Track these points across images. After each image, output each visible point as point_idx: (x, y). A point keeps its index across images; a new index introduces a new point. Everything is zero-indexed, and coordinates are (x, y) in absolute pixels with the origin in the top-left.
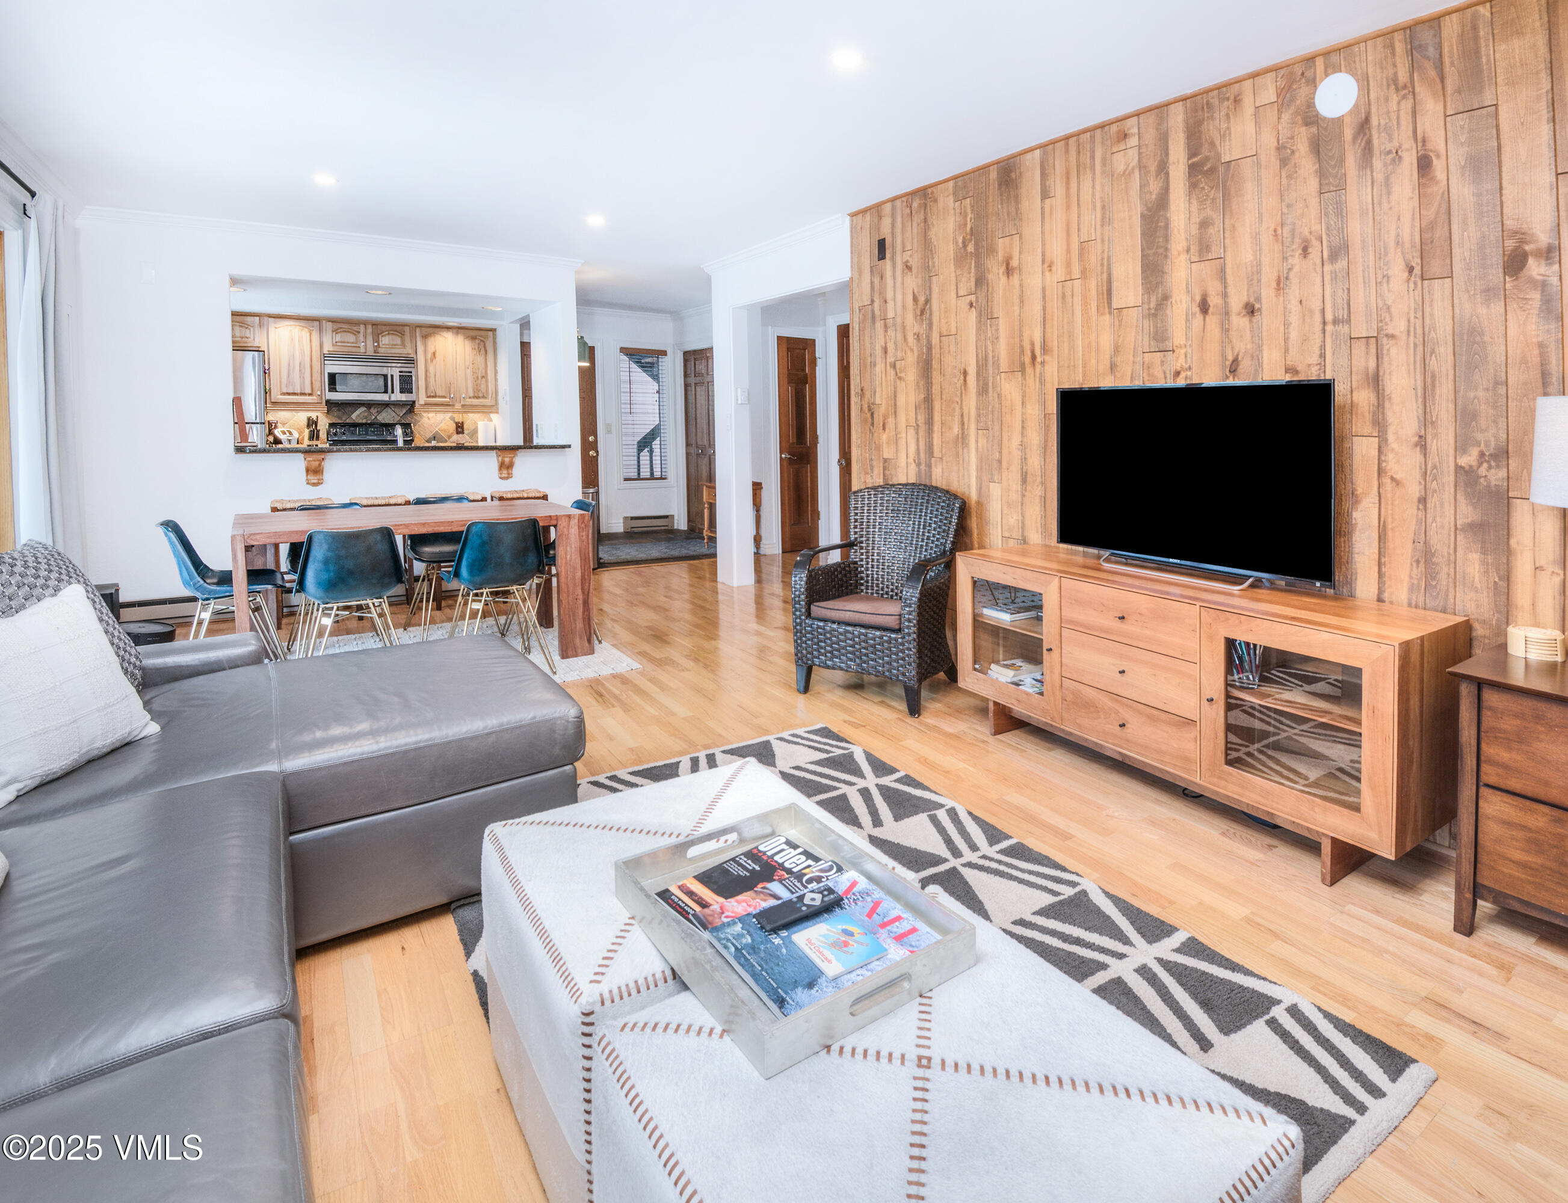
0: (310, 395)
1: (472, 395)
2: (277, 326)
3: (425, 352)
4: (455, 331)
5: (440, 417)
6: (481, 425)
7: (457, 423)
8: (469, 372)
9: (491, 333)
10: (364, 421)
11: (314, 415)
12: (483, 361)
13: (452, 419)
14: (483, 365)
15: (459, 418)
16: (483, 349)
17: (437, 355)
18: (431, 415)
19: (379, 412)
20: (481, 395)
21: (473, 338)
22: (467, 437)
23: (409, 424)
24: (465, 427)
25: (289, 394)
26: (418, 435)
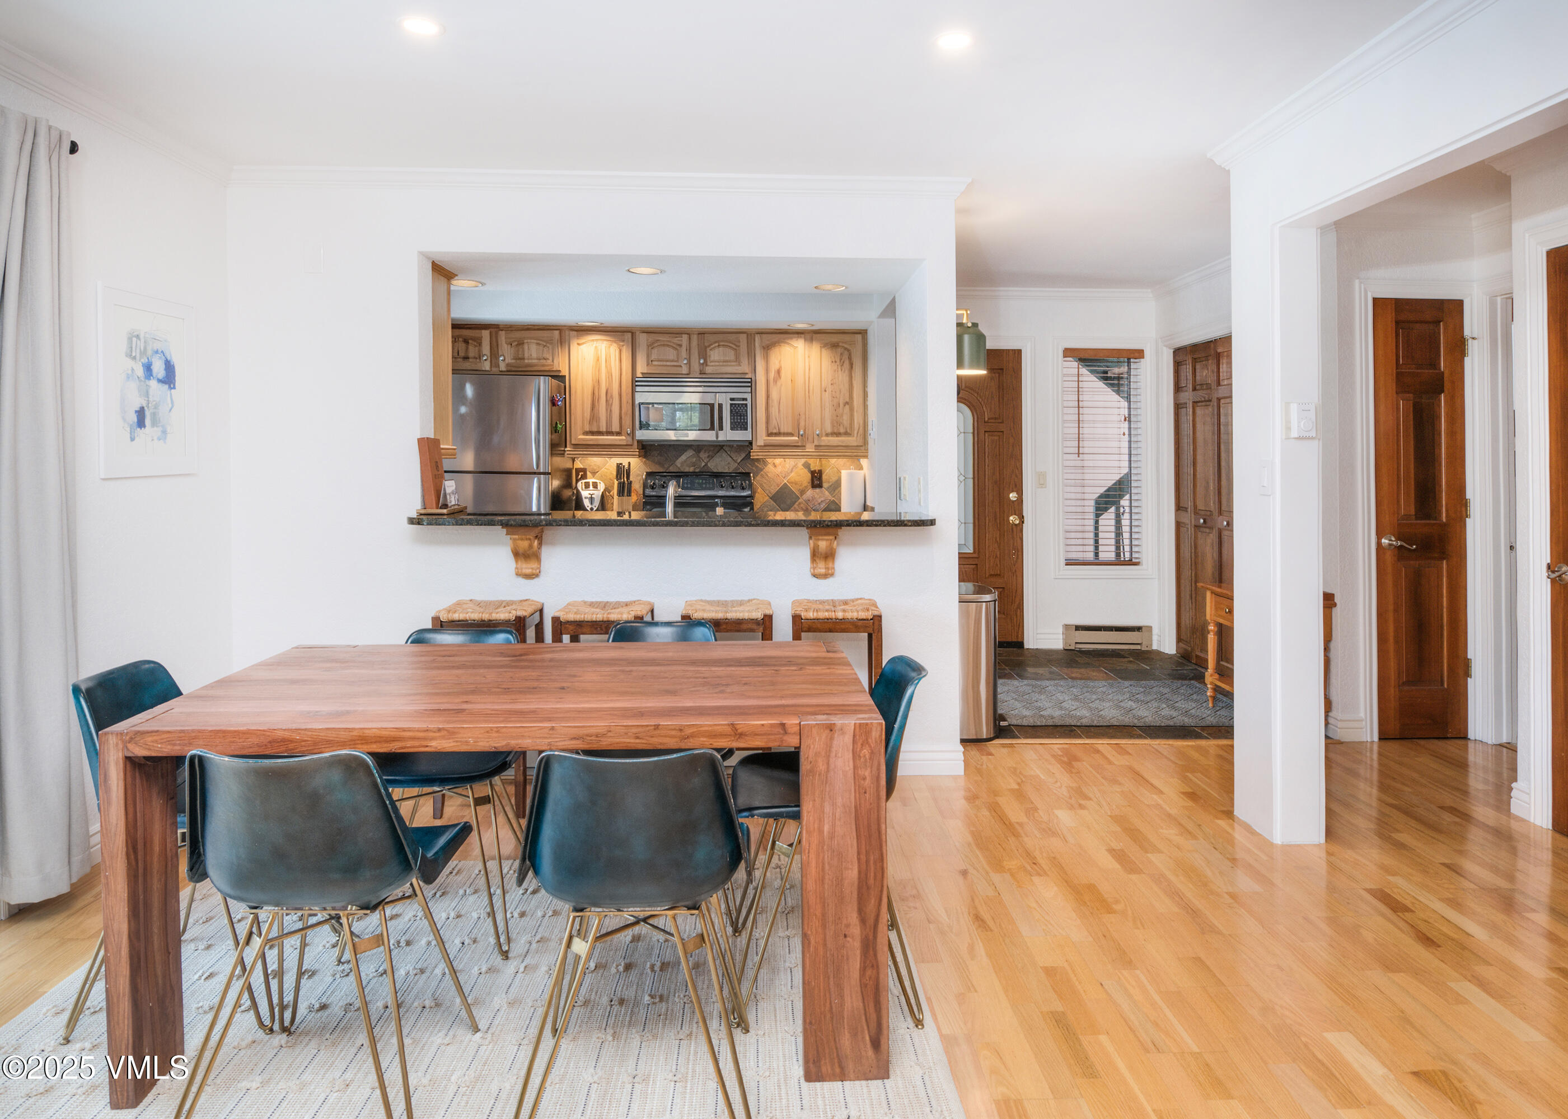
0: (619, 434)
1: (829, 430)
2: (581, 341)
3: (767, 371)
4: (808, 336)
5: (790, 463)
6: (844, 474)
7: (813, 473)
8: (827, 396)
9: (859, 337)
10: (691, 469)
11: (625, 461)
12: (846, 379)
13: (807, 466)
14: (847, 386)
15: (815, 465)
16: (847, 363)
17: (783, 374)
18: (778, 461)
19: (710, 457)
20: (842, 430)
21: (834, 346)
22: (827, 493)
23: (748, 474)
24: (824, 477)
25: (592, 433)
26: (760, 490)
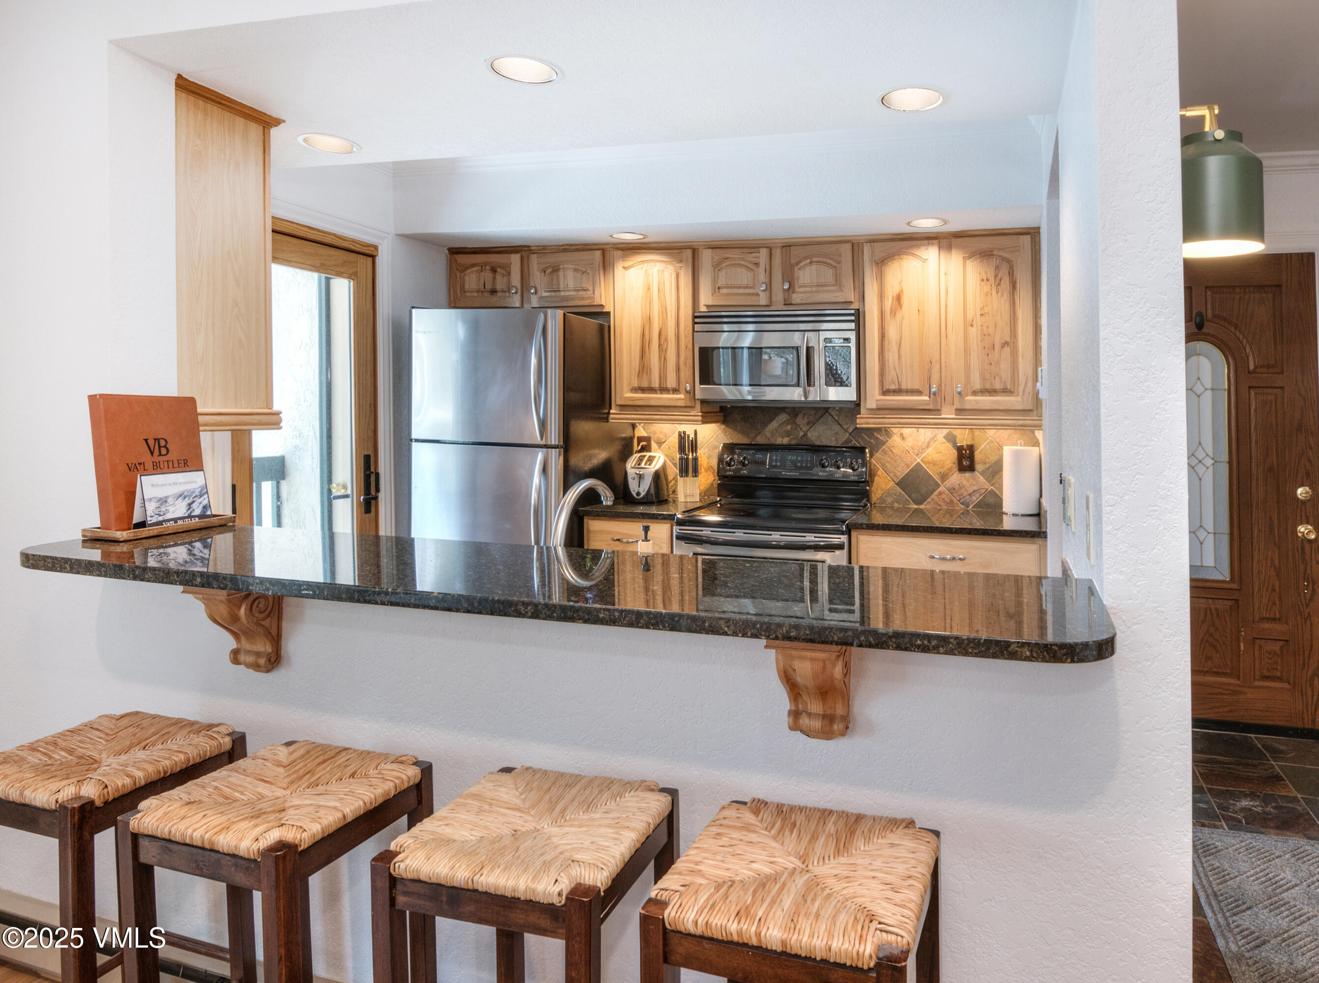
0: (675, 391)
1: (978, 386)
2: (627, 264)
3: (881, 297)
4: (944, 242)
5: (924, 435)
6: (1007, 451)
7: (960, 449)
8: (973, 332)
9: (1027, 239)
10: (786, 441)
11: (689, 429)
12: (1005, 306)
13: (951, 439)
14: (1006, 316)
15: (963, 438)
16: (1006, 282)
17: (905, 300)
18: (906, 431)
19: (812, 424)
20: (998, 386)
21: (985, 255)
22: (982, 479)
23: (862, 450)
24: (978, 455)
25: (643, 390)
26: (880, 472)
